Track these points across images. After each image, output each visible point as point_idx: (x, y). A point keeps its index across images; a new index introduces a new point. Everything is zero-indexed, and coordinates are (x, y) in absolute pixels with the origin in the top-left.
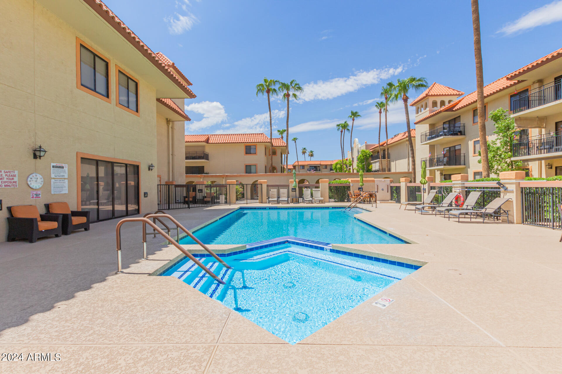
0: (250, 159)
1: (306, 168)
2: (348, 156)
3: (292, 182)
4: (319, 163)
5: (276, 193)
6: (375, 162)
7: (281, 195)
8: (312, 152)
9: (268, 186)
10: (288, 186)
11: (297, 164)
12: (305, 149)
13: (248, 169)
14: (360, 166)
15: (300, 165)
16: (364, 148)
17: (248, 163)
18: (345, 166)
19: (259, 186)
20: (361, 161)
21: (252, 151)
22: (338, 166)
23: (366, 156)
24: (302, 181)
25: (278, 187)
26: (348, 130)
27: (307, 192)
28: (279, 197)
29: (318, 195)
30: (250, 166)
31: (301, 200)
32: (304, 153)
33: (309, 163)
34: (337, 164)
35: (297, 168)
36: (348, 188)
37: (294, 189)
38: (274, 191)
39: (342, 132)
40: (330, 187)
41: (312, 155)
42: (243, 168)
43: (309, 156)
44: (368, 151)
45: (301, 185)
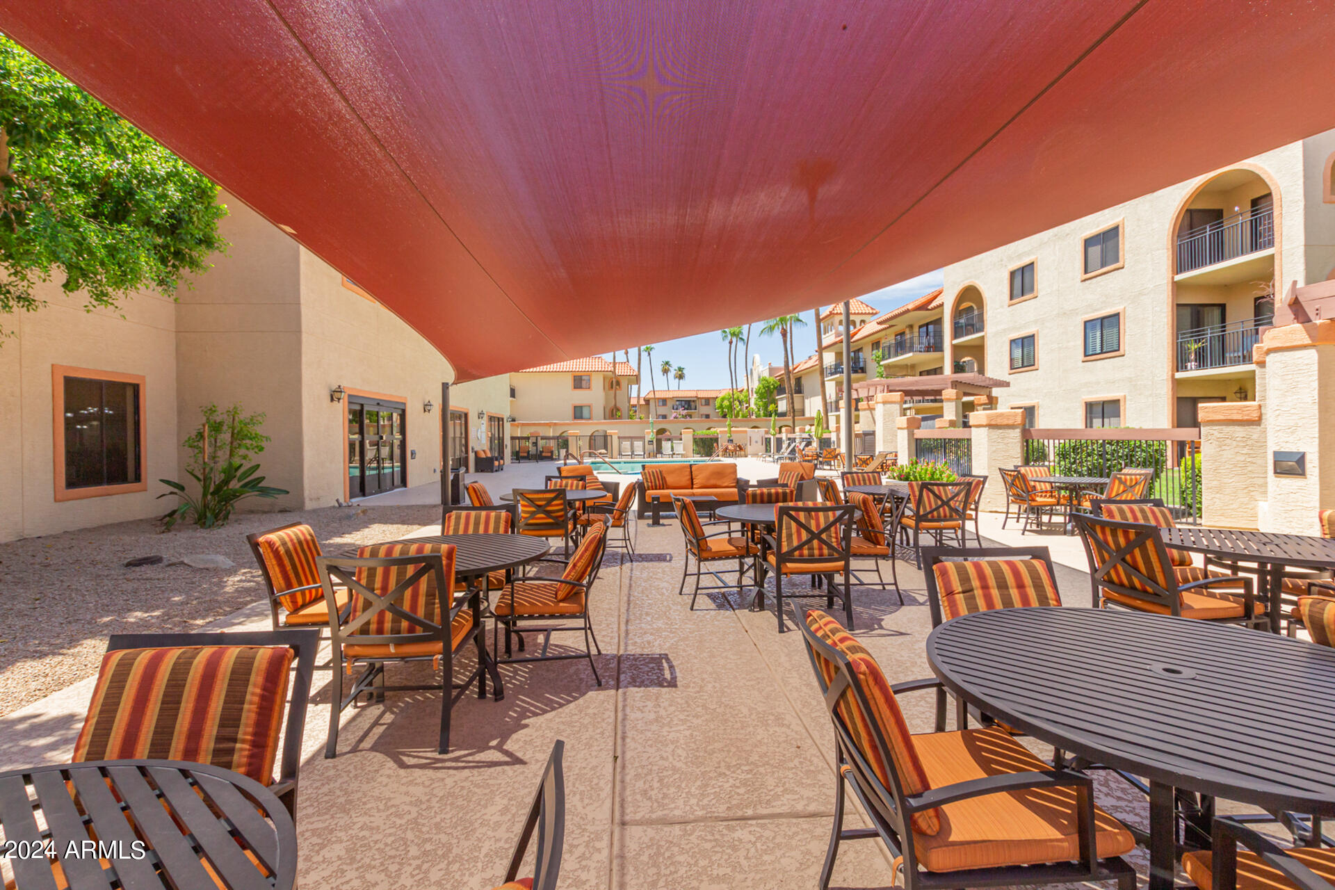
0: (581, 397)
1: (670, 404)
2: (742, 384)
3: (649, 433)
4: (694, 394)
5: (629, 447)
6: (782, 399)
7: (636, 449)
8: (680, 369)
9: (619, 438)
10: (644, 438)
11: (651, 396)
12: (667, 363)
13: (578, 413)
14: (761, 403)
15: (659, 399)
16: (766, 374)
17: (578, 403)
18: (737, 403)
19: (609, 438)
20: (761, 396)
21: (584, 383)
22: (726, 403)
23: (768, 387)
24: (661, 431)
25: (632, 439)
26: (742, 339)
27: (666, 446)
28: (633, 452)
29: (679, 448)
30: (581, 407)
31: (659, 455)
32: (665, 371)
33: (676, 394)
34: (723, 400)
35: (652, 403)
36: (716, 440)
37: (651, 442)
38: (626, 444)
39: (731, 343)
40: (694, 439)
41: (681, 377)
42: (570, 412)
43: (675, 377)
44: (771, 380)
45: (660, 436)
